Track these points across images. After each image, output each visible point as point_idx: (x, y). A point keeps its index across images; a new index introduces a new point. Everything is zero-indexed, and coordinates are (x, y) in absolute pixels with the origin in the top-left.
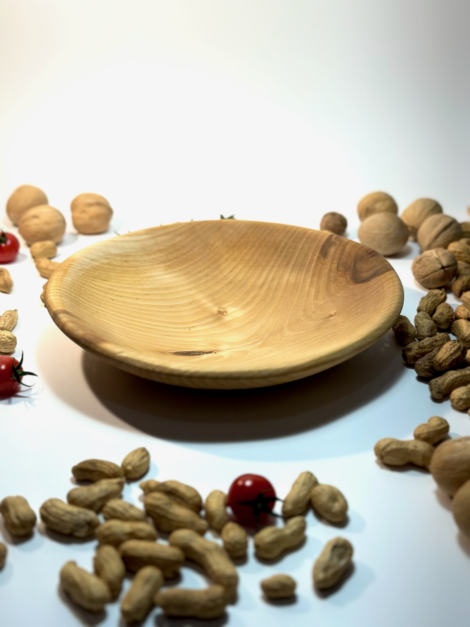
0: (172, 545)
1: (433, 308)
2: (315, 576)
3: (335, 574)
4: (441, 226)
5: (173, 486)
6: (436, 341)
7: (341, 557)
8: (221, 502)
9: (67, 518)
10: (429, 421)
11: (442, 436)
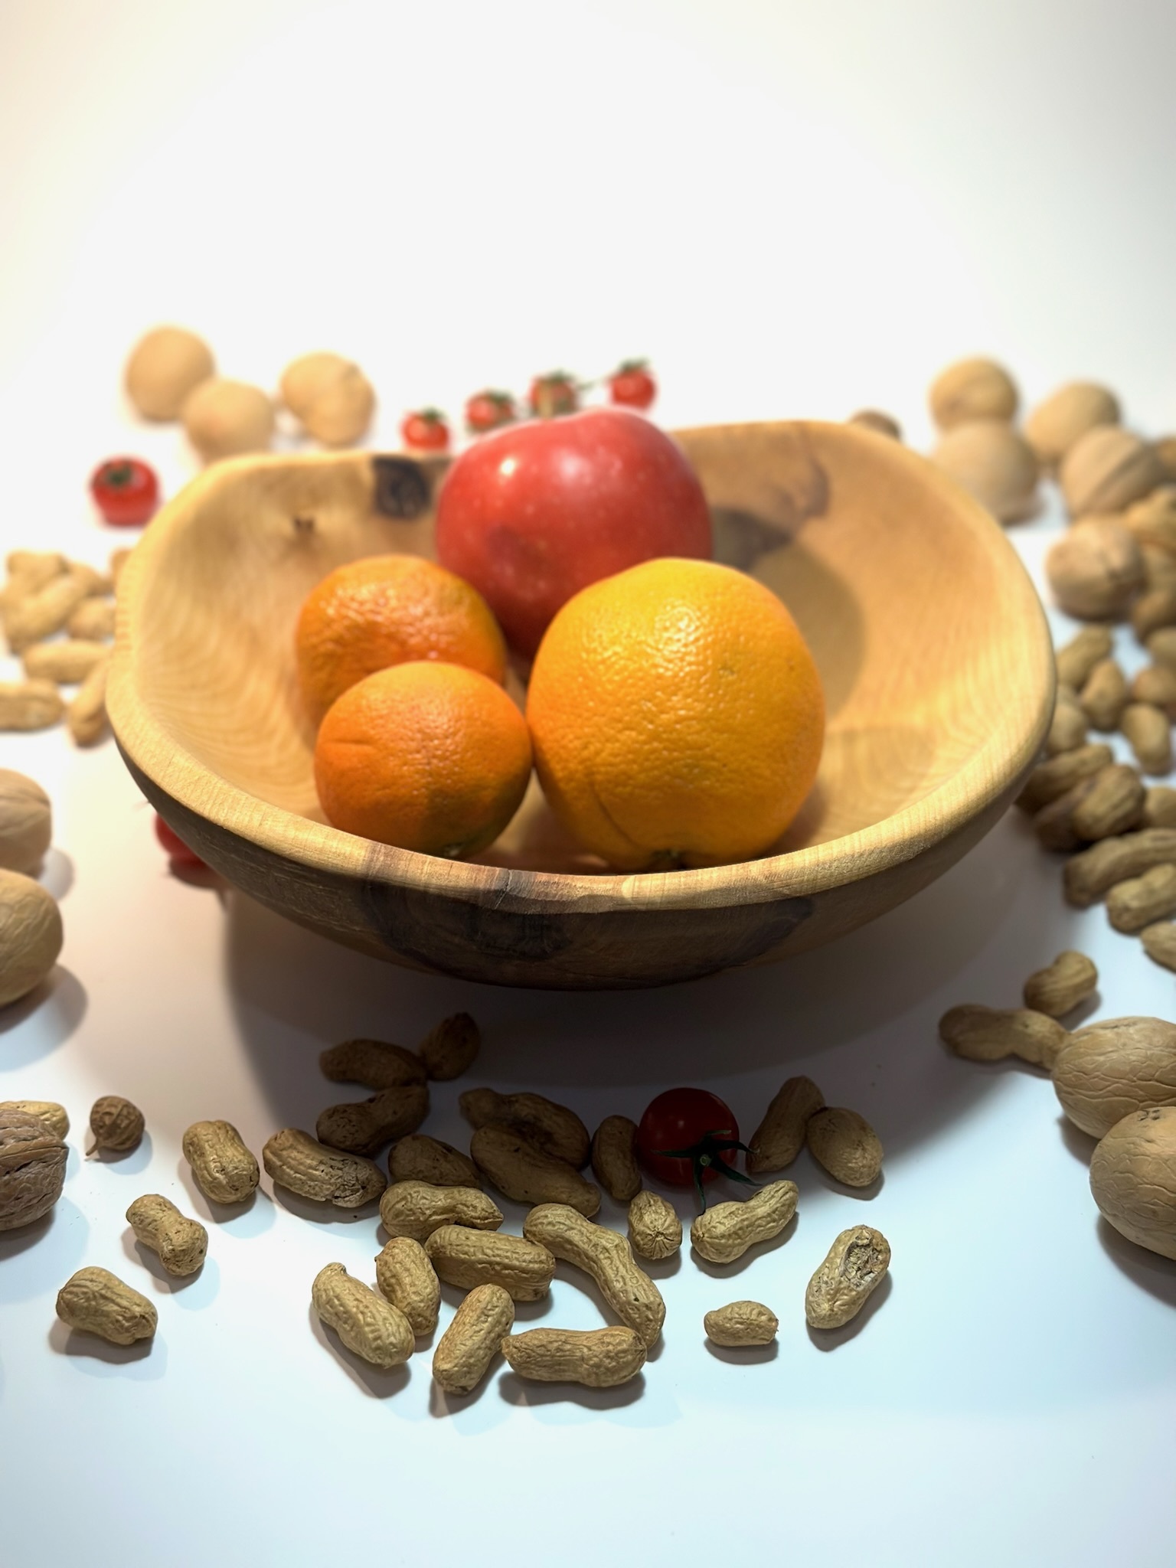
0: (530, 1236)
1: (1084, 674)
3: (853, 1302)
5: (530, 1107)
6: (1086, 762)
7: (863, 1269)
11: (1082, 996)
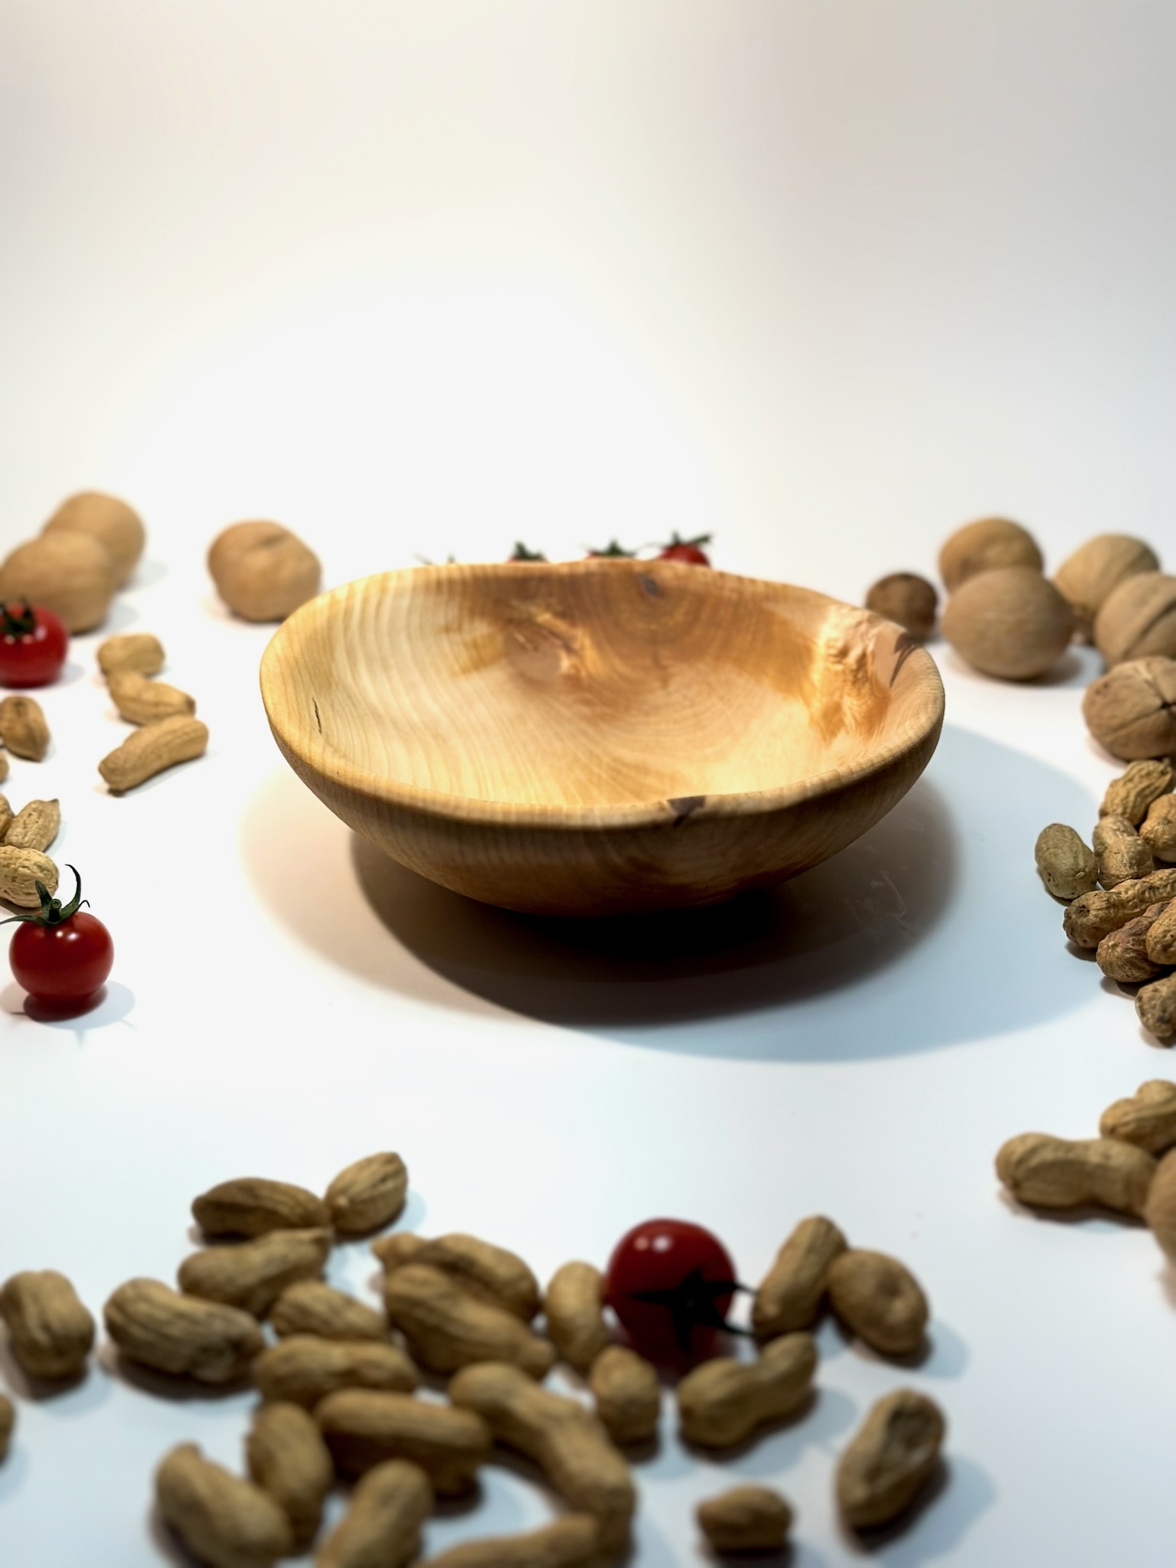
0: (459, 1404)
1: (1142, 808)
2: (841, 1494)
3: (898, 1487)
4: (1157, 602)
5: (462, 1248)
6: (1152, 888)
7: (911, 1442)
9: (176, 1330)
10: (1141, 1091)
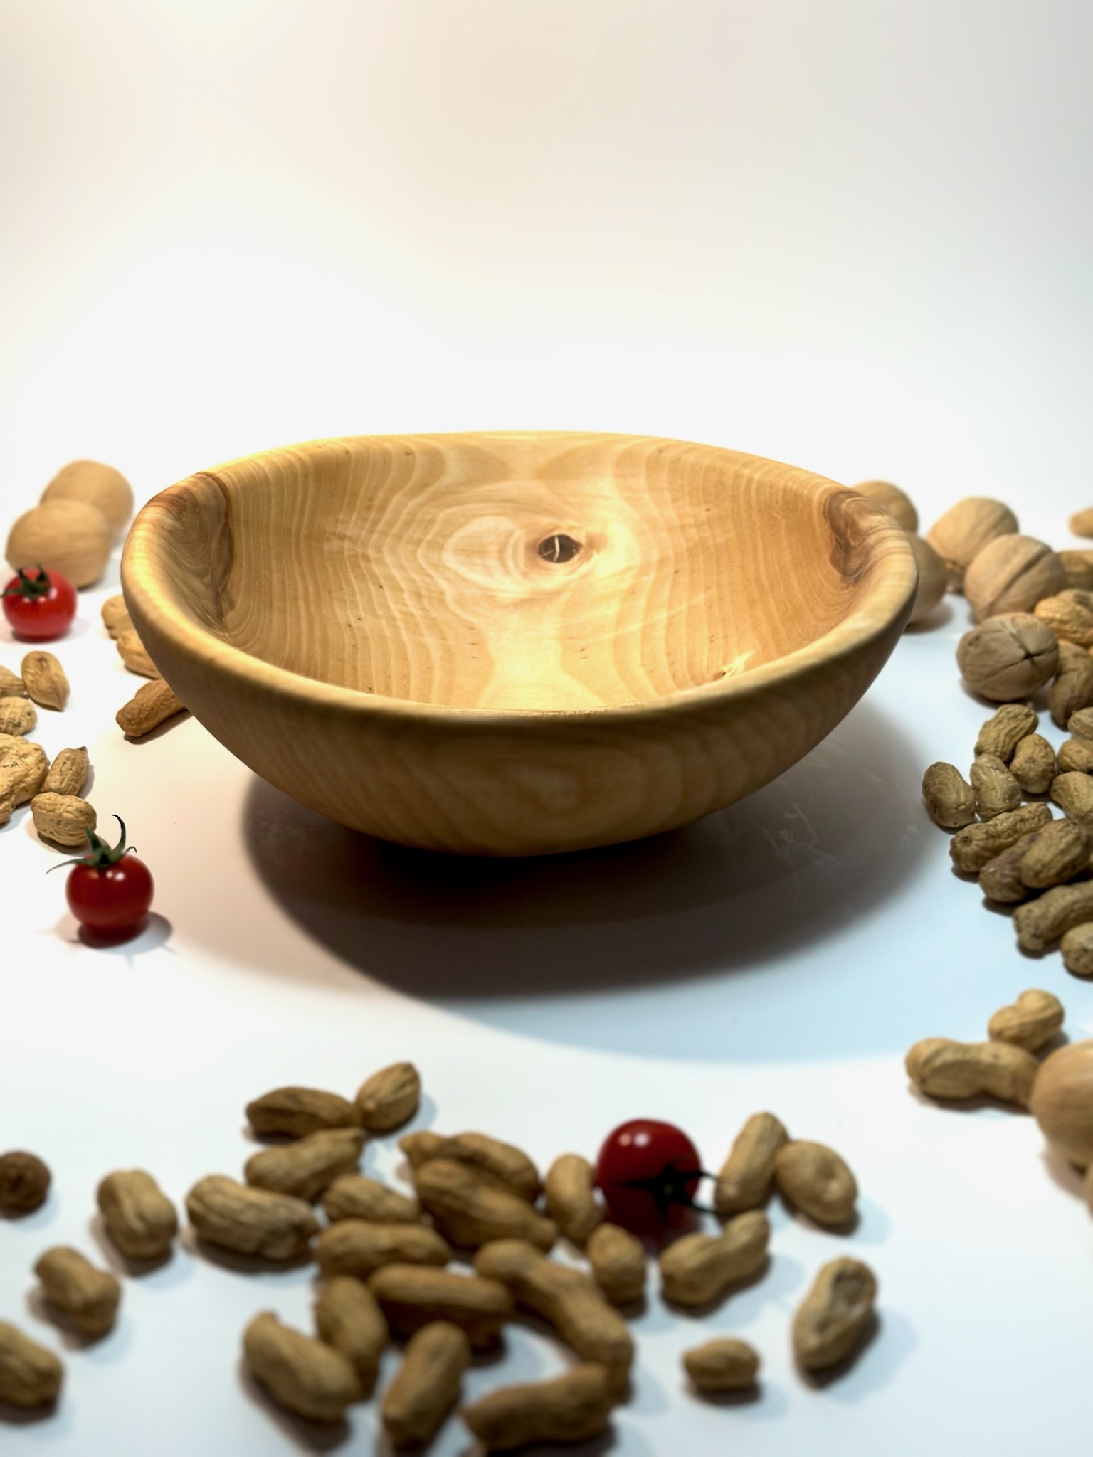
1: (1011, 747)
2: (797, 1342)
3: (842, 1337)
4: (1018, 561)
5: (476, 1145)
6: (1023, 820)
7: (852, 1299)
8: (585, 1181)
10: (1022, 998)
11: (1050, 1033)
